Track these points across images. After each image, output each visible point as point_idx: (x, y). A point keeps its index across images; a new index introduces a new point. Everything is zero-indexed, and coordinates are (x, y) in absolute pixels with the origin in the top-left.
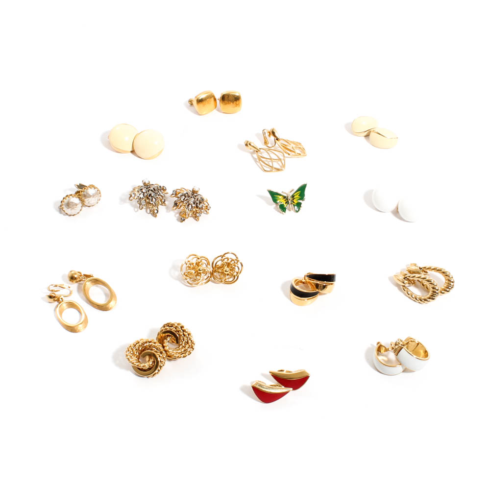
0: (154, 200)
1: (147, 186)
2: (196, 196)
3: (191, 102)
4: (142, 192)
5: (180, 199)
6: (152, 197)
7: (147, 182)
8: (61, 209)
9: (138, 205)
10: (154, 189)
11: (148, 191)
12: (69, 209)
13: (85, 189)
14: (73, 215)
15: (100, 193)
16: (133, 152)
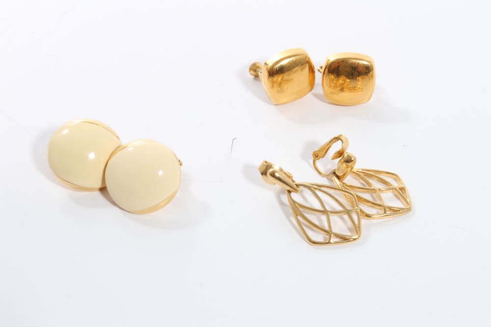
3: (255, 71)
16: (103, 190)
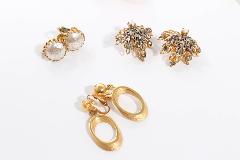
0: (141, 43)
1: (133, 28)
2: (185, 39)
4: (129, 35)
5: (170, 42)
6: (139, 40)
7: (133, 24)
8: (44, 55)
9: (125, 49)
10: (140, 31)
11: (135, 34)
12: (53, 55)
13: (68, 33)
14: (57, 61)
15: (84, 37)
